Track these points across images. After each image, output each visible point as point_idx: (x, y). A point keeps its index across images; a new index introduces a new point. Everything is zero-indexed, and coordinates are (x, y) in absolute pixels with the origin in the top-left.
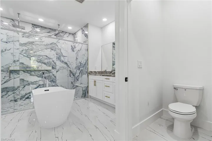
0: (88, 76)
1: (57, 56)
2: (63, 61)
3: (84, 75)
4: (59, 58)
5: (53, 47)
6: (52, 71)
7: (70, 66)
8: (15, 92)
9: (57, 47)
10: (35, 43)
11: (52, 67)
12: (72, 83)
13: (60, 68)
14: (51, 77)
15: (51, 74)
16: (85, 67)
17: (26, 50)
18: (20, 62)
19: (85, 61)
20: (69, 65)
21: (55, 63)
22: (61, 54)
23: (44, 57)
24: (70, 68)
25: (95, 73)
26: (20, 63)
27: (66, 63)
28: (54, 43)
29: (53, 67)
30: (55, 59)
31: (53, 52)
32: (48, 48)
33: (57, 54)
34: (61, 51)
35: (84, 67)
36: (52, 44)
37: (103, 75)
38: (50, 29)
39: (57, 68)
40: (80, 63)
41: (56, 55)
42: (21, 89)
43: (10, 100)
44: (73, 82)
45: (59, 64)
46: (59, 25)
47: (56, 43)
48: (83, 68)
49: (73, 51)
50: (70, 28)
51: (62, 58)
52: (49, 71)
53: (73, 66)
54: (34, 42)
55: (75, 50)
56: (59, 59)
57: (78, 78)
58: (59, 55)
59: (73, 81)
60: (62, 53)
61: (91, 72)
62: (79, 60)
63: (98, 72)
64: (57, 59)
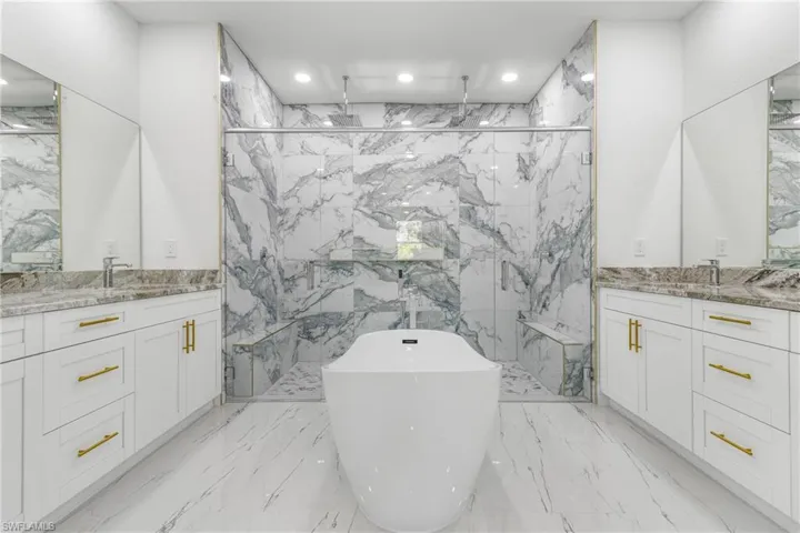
0: (593, 292)
1: (462, 205)
2: (483, 226)
3: (574, 285)
4: (468, 215)
5: (450, 172)
6: (444, 266)
7: (512, 243)
8: (343, 329)
9: (461, 173)
10: (394, 167)
11: (446, 250)
12: (521, 316)
13: (473, 253)
14: (441, 287)
15: (442, 276)
16: (577, 249)
17: (371, 196)
18: (356, 234)
19: (578, 218)
20: (506, 238)
21: (455, 234)
22: (476, 195)
23: (419, 213)
24: (512, 251)
25: (639, 279)
26: (355, 238)
27: (497, 234)
28: (450, 156)
29: (450, 248)
30: (454, 219)
31: (450, 194)
32: (433, 180)
33: (461, 199)
34: (475, 185)
35: (573, 245)
36: (443, 161)
37: (691, 295)
38: (440, 105)
39: (465, 251)
40: (555, 226)
41: (458, 204)
42: (356, 320)
43: (332, 353)
44: (527, 315)
45: (470, 238)
46: (465, 78)
47: (460, 155)
48: (569, 251)
49: (526, 178)
50: (509, 77)
51: (482, 214)
52: (435, 264)
53: (526, 243)
54: (390, 165)
55: (532, 171)
56: (470, 216)
57: (548, 298)
58: (470, 200)
59: (524, 308)
60: (480, 193)
61: (615, 271)
62: (551, 216)
63: (654, 270)
64: (461, 216)
